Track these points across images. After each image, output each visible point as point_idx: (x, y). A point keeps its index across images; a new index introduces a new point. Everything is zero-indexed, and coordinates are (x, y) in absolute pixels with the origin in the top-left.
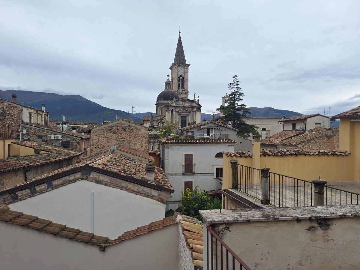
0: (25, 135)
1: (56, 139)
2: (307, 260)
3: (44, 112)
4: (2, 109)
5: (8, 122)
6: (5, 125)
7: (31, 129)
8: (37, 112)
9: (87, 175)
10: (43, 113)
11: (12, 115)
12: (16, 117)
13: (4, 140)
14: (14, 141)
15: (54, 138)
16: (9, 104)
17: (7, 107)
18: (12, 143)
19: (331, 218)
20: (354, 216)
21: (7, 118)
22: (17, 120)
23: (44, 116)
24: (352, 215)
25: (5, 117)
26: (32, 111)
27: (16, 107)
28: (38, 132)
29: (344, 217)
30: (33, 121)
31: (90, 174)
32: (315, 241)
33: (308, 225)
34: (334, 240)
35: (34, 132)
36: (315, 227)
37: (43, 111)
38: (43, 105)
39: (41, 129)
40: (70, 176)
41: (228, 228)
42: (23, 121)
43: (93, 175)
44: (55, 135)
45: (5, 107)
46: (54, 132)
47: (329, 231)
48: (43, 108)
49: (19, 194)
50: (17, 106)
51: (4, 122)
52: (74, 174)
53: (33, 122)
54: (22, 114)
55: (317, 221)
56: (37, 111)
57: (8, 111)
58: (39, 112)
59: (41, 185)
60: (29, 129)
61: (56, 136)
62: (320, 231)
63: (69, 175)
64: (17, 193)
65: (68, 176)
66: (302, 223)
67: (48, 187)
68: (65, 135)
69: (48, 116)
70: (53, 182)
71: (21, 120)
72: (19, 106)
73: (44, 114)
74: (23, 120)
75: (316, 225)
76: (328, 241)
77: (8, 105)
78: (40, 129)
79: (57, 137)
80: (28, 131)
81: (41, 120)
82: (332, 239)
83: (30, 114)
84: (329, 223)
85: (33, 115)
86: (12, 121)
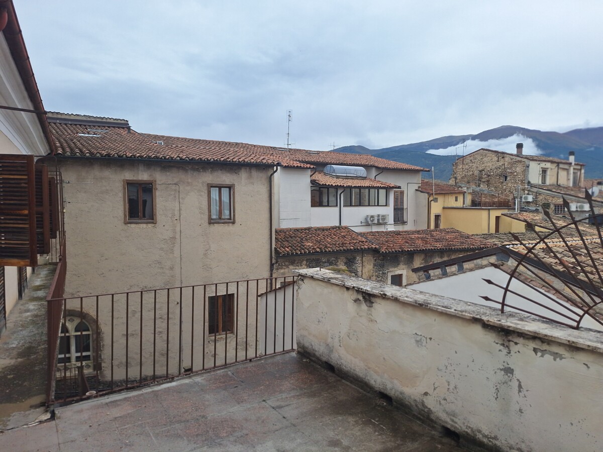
0: (532, 204)
1: (579, 209)
2: (354, 335)
3: (573, 164)
4: (503, 167)
5: (510, 185)
6: (505, 190)
7: (540, 194)
8: (558, 166)
9: (503, 262)
10: (570, 167)
11: (515, 174)
12: (520, 177)
13: (489, 210)
14: (506, 212)
15: (577, 208)
16: (511, 159)
17: (509, 163)
18: (502, 214)
19: (371, 293)
20: (395, 299)
21: (508, 179)
22: (522, 181)
23: (572, 171)
24: (392, 297)
25: (506, 178)
26: (548, 165)
27: (520, 162)
28: (551, 198)
29: (384, 296)
30: (549, 180)
31: (508, 261)
32: (360, 316)
33: (355, 296)
34: (378, 322)
35: (545, 199)
36: (360, 300)
37: (571, 164)
38: (572, 153)
39: (556, 194)
40: (483, 259)
41: (303, 280)
42: (529, 182)
43: (512, 263)
44: (578, 202)
45: (506, 164)
46: (577, 199)
47: (372, 309)
48: (572, 159)
49: (431, 272)
50: (523, 160)
51: (505, 185)
52: (488, 258)
53: (548, 182)
54: (528, 171)
55: (362, 294)
56: (558, 164)
57: (510, 168)
58: (561, 166)
59: (453, 266)
60: (537, 195)
61: (579, 204)
62: (364, 307)
63: (482, 257)
64: (429, 272)
65: (481, 259)
66: (350, 292)
67: (459, 270)
68: (597, 203)
69: (583, 171)
70: (464, 264)
71: (526, 182)
72: (525, 160)
73: (572, 168)
74: (530, 180)
75: (361, 298)
76: (372, 321)
77: (510, 161)
78: (554, 193)
79: (582, 207)
80: (536, 198)
81: (565, 179)
82: (376, 321)
83: (544, 171)
84: (373, 300)
85: (548, 172)
86: (515, 182)
